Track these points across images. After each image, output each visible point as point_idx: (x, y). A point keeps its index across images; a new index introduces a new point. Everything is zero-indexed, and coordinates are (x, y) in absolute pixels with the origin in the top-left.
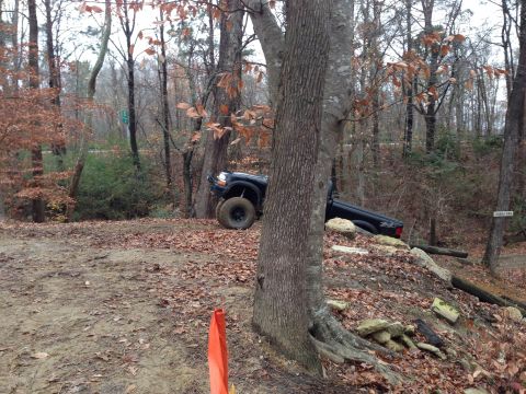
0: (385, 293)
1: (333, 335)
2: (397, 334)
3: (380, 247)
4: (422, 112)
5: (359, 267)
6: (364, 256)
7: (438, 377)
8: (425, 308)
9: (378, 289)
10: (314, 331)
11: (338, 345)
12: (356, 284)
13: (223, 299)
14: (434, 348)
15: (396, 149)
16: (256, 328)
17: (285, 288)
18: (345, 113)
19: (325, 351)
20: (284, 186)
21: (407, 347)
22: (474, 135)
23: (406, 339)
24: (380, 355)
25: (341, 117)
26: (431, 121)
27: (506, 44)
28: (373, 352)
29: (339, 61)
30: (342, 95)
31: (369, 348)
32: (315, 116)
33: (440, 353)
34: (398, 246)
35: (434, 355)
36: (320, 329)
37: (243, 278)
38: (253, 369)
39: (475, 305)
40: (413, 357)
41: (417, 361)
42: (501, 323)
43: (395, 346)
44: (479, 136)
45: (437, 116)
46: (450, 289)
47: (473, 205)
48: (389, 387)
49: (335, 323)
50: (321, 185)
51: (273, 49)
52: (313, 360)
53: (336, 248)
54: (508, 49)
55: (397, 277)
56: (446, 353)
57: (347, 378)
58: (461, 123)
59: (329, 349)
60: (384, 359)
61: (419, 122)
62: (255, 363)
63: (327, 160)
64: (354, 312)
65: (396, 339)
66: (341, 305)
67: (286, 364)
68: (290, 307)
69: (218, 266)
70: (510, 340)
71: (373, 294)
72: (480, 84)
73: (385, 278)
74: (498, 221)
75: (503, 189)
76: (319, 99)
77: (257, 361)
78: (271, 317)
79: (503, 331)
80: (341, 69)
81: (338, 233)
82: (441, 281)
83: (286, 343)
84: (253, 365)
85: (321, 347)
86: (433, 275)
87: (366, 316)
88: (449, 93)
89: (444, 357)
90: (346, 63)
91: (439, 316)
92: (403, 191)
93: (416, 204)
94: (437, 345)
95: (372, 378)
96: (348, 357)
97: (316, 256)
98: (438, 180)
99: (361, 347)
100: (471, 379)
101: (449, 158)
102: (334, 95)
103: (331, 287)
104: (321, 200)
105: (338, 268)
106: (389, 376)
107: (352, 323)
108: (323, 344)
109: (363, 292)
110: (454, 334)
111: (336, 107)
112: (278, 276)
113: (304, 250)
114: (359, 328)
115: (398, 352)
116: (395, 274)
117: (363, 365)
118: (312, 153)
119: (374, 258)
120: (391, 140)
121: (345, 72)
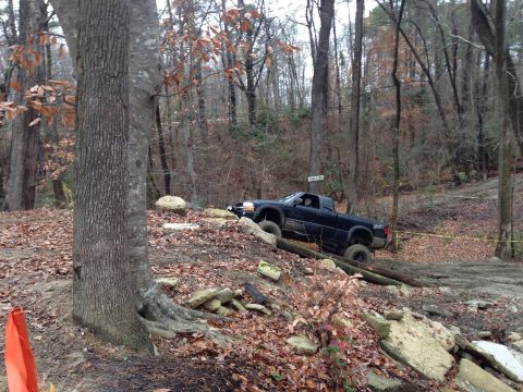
0: (214, 264)
1: (165, 312)
2: (227, 299)
3: (211, 220)
4: (242, 88)
5: (191, 242)
6: (195, 231)
7: (264, 332)
8: (252, 271)
9: (209, 261)
10: (144, 313)
11: (170, 322)
12: (188, 258)
13: (39, 295)
14: (260, 307)
15: (222, 125)
16: (78, 321)
17: (106, 274)
18: (157, 88)
19: (156, 330)
20: (94, 166)
21: (236, 309)
22: (290, 109)
23: (235, 303)
24: (212, 323)
25: (153, 93)
26: (251, 96)
27: (310, 24)
28: (205, 321)
29: (144, 34)
30: (152, 70)
31: (202, 318)
32: (121, 91)
33: (265, 310)
34: (227, 217)
35: (260, 313)
36: (151, 309)
37: (65, 270)
38: (75, 364)
39: (296, 262)
40: (242, 319)
41: (246, 322)
42: (312, 274)
43: (225, 311)
44: (293, 110)
45: (257, 92)
46: (275, 251)
47: (293, 173)
48: (219, 351)
49: (165, 300)
50: (138, 164)
51: (70, 18)
52: (144, 340)
53: (167, 226)
54: (312, 28)
55: (227, 247)
56: (270, 308)
57: (178, 352)
58: (278, 98)
59: (160, 327)
60: (216, 325)
61: (241, 96)
62: (78, 357)
63: (142, 137)
64: (185, 286)
65: (226, 304)
66: (172, 282)
67: (113, 351)
68: (114, 292)
69: (33, 261)
70: (320, 289)
71: (205, 266)
72: (290, 61)
73: (215, 248)
74: (312, 186)
75: (314, 156)
76: (124, 73)
77: (80, 355)
78: (93, 306)
79: (314, 282)
80: (149, 42)
81: (169, 211)
82: (266, 245)
83: (112, 330)
84: (75, 359)
85: (152, 326)
86: (259, 240)
87: (197, 288)
88: (265, 70)
89: (269, 313)
90: (153, 37)
91: (265, 277)
92: (232, 165)
93: (244, 176)
94: (263, 304)
95: (202, 345)
96: (179, 330)
97: (140, 237)
98: (261, 153)
99: (193, 318)
100: (290, 328)
101: (270, 131)
102: (143, 69)
103: (163, 265)
104: (140, 179)
105: (170, 245)
106: (219, 341)
107: (183, 297)
108: (153, 323)
109: (195, 265)
110: (278, 291)
111: (147, 83)
112: (97, 262)
113: (124, 231)
114: (190, 301)
115: (228, 316)
116: (225, 244)
117: (195, 335)
118: (121, 130)
119: (204, 232)
120: (217, 117)
121: (153, 45)
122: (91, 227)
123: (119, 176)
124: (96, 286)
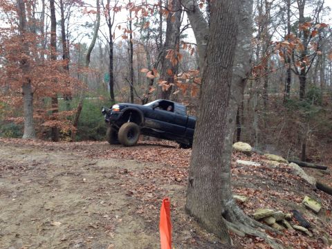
0: (271, 192)
1: (238, 218)
2: (279, 219)
3: (269, 162)
4: (297, 73)
5: (254, 174)
6: (258, 167)
7: (307, 247)
8: (298, 202)
9: (267, 189)
10: (225, 215)
11: (241, 225)
12: (252, 185)
13: (167, 192)
14: (304, 229)
15: (279, 98)
16: (188, 211)
17: (207, 186)
18: (247, 74)
19: (232, 228)
20: (207, 121)
21: (286, 228)
23: (286, 222)
24: (268, 232)
25: (244, 77)
26: (303, 79)
28: (264, 230)
29: (243, 41)
30: (245, 63)
31: (261, 227)
32: (228, 76)
33: (308, 232)
34: (280, 161)
35: (304, 233)
36: (229, 214)
37: (179, 179)
38: (186, 238)
40: (290, 234)
41: (293, 237)
43: (278, 227)
45: (307, 77)
46: (315, 190)
49: (238, 210)
50: (231, 121)
51: (201, 34)
52: (225, 234)
53: (239, 161)
55: (280, 182)
56: (312, 232)
57: (247, 247)
58: (323, 81)
59: (235, 227)
60: (271, 235)
61: (295, 80)
62: (187, 234)
63: (234, 105)
64: (251, 204)
65: (279, 222)
66: (243, 199)
67: (207, 235)
68: (210, 199)
69: (163, 171)
71: (264, 192)
73: (272, 182)
76: (231, 66)
78: (197, 205)
80: (245, 46)
81: (240, 152)
82: (309, 185)
83: (207, 222)
84: (186, 235)
85: (230, 226)
86: (304, 181)
87: (259, 206)
88: (315, 61)
89: (311, 235)
90: (248, 42)
91: (308, 208)
92: (284, 125)
93: (292, 134)
94: (306, 227)
95: (263, 247)
96: (247, 232)
97: (227, 167)
98: (308, 118)
99: (256, 227)
101: (315, 104)
102: (239, 63)
103: (236, 186)
104: (231, 130)
105: (240, 174)
106: (274, 246)
107: (250, 211)
108: (231, 224)
109: (257, 191)
110: (318, 220)
111: (241, 71)
112: (203, 178)
113: (219, 162)
114: (254, 214)
115: (280, 230)
116: (278, 180)
117: (257, 238)
118: (225, 100)
119: (264, 169)
120: (276, 92)
121: (248, 48)
123: (221, 128)
124: (201, 193)
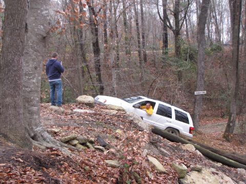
1: (44, 139)
2: (83, 141)
4: (171, 28)
10: (34, 137)
11: (45, 143)
14: (101, 148)
18: (47, 33)
23: (88, 144)
24: (70, 149)
25: (45, 35)
29: (42, 9)
30: (45, 25)
31: (66, 147)
33: (104, 149)
48: (62, 155)
50: (36, 68)
53: (76, 110)
60: (72, 151)
63: (38, 56)
65: (83, 144)
66: (56, 130)
80: (44, 12)
81: (83, 104)
85: (35, 143)
90: (47, 10)
94: (104, 146)
96: (48, 146)
99: (61, 146)
102: (41, 25)
104: (36, 75)
105: (72, 119)
107: (60, 137)
111: (42, 31)
117: (54, 149)
121: (46, 14)
122: (5, 91)
